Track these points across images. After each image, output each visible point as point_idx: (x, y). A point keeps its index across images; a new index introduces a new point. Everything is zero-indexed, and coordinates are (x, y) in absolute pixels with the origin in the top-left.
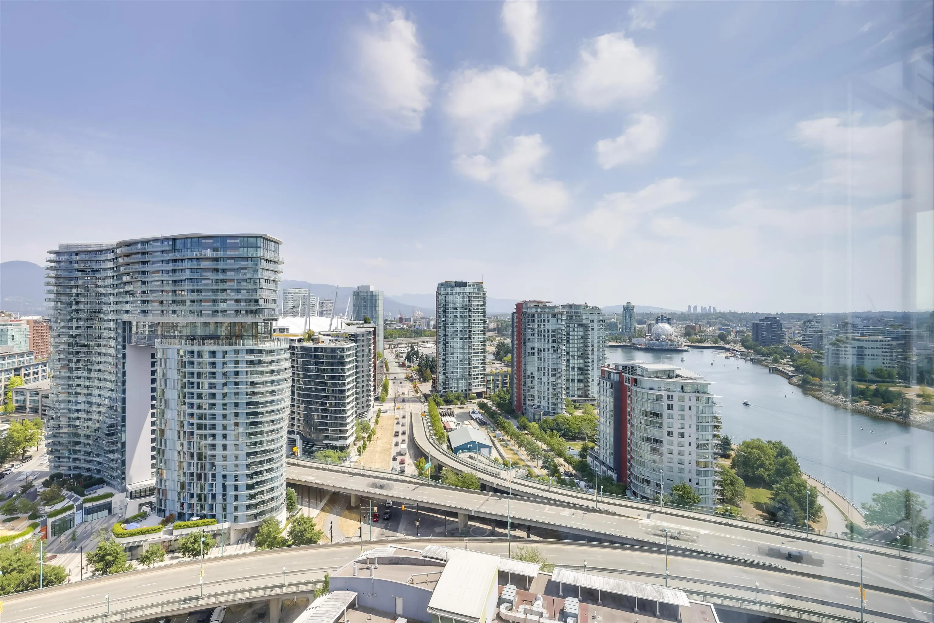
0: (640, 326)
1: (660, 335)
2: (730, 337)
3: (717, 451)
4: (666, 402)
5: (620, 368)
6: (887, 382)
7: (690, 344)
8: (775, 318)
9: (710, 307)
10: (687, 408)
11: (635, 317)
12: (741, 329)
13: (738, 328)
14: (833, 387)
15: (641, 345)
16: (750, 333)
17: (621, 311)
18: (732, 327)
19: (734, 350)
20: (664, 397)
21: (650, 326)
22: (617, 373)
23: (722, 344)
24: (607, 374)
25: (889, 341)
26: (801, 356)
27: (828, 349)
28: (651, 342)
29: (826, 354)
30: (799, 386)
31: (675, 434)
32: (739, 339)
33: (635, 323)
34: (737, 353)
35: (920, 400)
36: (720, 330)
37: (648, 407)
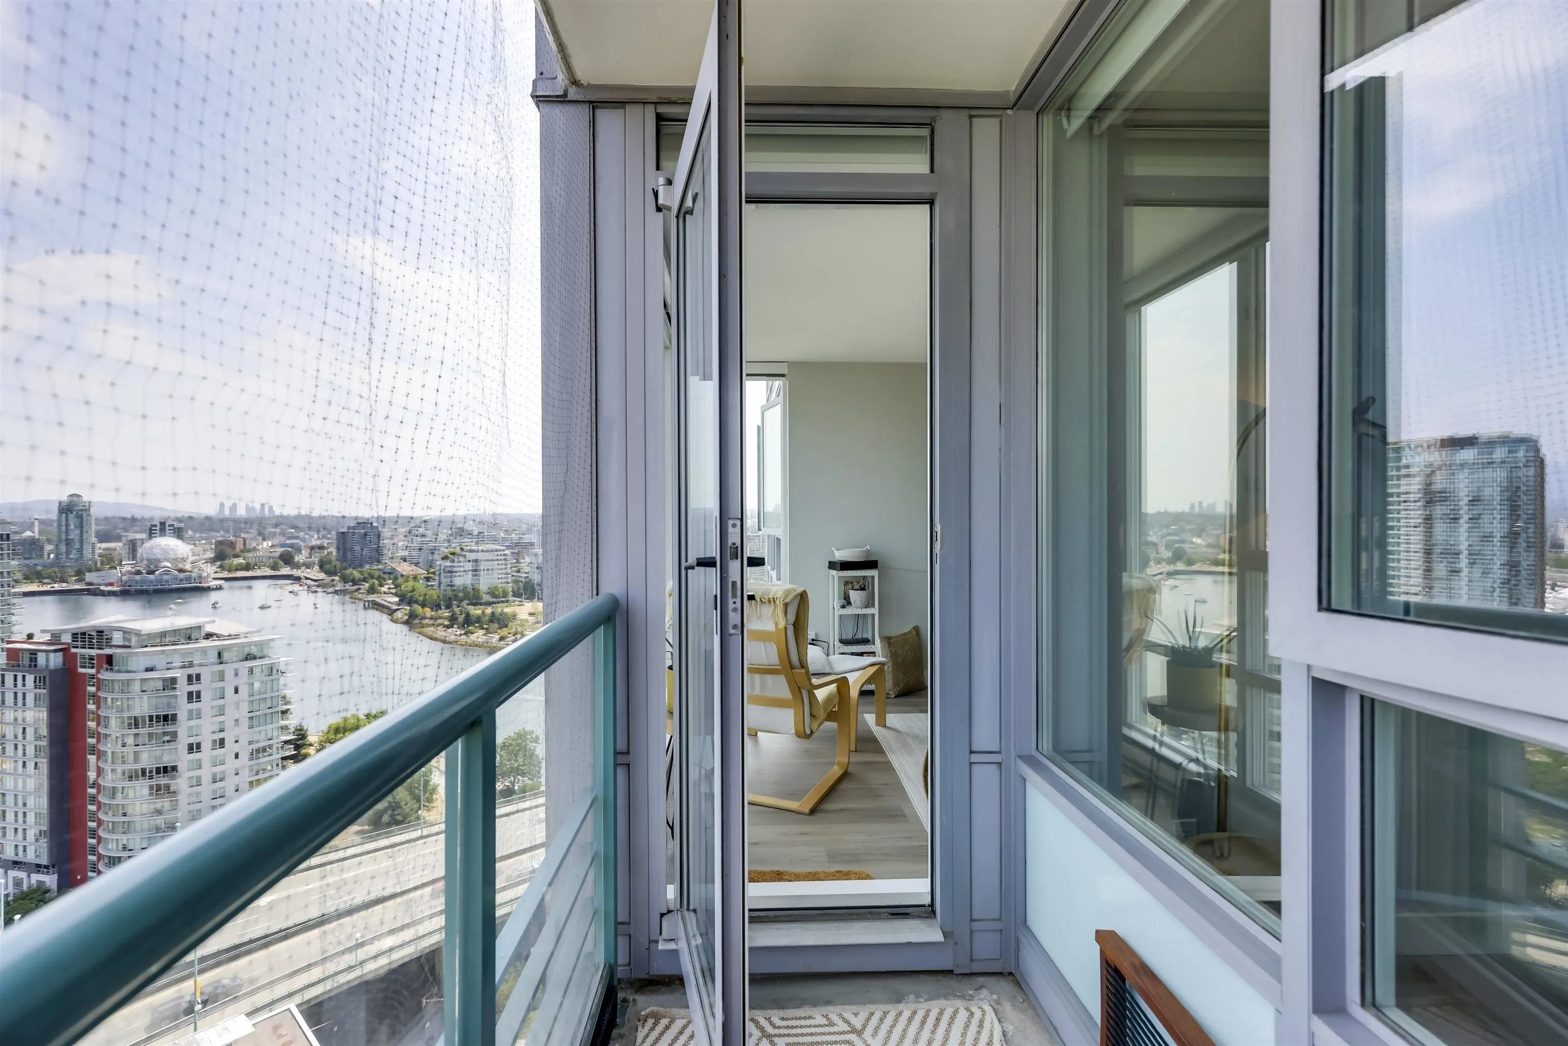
0: (104, 545)
1: (159, 561)
2: (300, 558)
3: (288, 754)
4: (183, 688)
5: (67, 639)
6: (503, 602)
7: (225, 574)
8: (371, 523)
9: (263, 505)
10: (229, 692)
11: (94, 527)
12: (318, 542)
13: (315, 542)
14: (446, 618)
15: (111, 584)
16: (333, 550)
17: (54, 516)
18: (304, 540)
19: (307, 578)
20: (179, 681)
21: (133, 547)
22: (56, 651)
23: (286, 571)
24: (27, 657)
25: (504, 550)
26: (406, 578)
27: (440, 565)
28: (138, 577)
29: (437, 573)
30: (406, 623)
31: (206, 746)
32: (316, 559)
33: (94, 540)
34: (313, 583)
35: (531, 618)
36: (282, 546)
37: (142, 707)
